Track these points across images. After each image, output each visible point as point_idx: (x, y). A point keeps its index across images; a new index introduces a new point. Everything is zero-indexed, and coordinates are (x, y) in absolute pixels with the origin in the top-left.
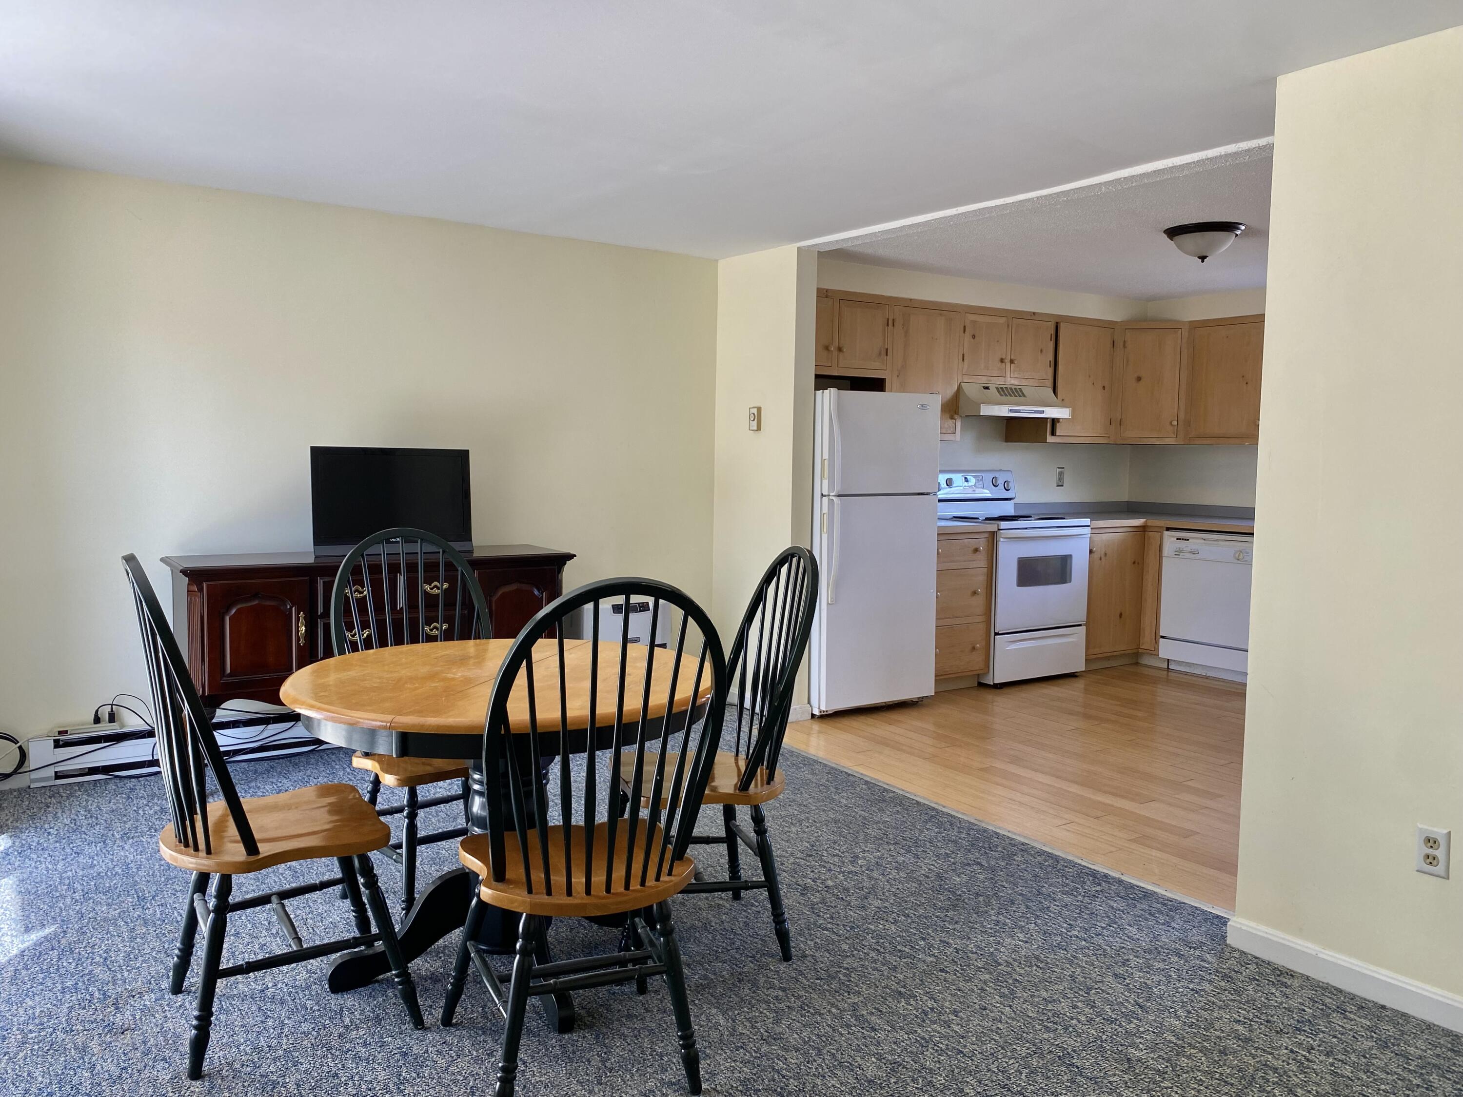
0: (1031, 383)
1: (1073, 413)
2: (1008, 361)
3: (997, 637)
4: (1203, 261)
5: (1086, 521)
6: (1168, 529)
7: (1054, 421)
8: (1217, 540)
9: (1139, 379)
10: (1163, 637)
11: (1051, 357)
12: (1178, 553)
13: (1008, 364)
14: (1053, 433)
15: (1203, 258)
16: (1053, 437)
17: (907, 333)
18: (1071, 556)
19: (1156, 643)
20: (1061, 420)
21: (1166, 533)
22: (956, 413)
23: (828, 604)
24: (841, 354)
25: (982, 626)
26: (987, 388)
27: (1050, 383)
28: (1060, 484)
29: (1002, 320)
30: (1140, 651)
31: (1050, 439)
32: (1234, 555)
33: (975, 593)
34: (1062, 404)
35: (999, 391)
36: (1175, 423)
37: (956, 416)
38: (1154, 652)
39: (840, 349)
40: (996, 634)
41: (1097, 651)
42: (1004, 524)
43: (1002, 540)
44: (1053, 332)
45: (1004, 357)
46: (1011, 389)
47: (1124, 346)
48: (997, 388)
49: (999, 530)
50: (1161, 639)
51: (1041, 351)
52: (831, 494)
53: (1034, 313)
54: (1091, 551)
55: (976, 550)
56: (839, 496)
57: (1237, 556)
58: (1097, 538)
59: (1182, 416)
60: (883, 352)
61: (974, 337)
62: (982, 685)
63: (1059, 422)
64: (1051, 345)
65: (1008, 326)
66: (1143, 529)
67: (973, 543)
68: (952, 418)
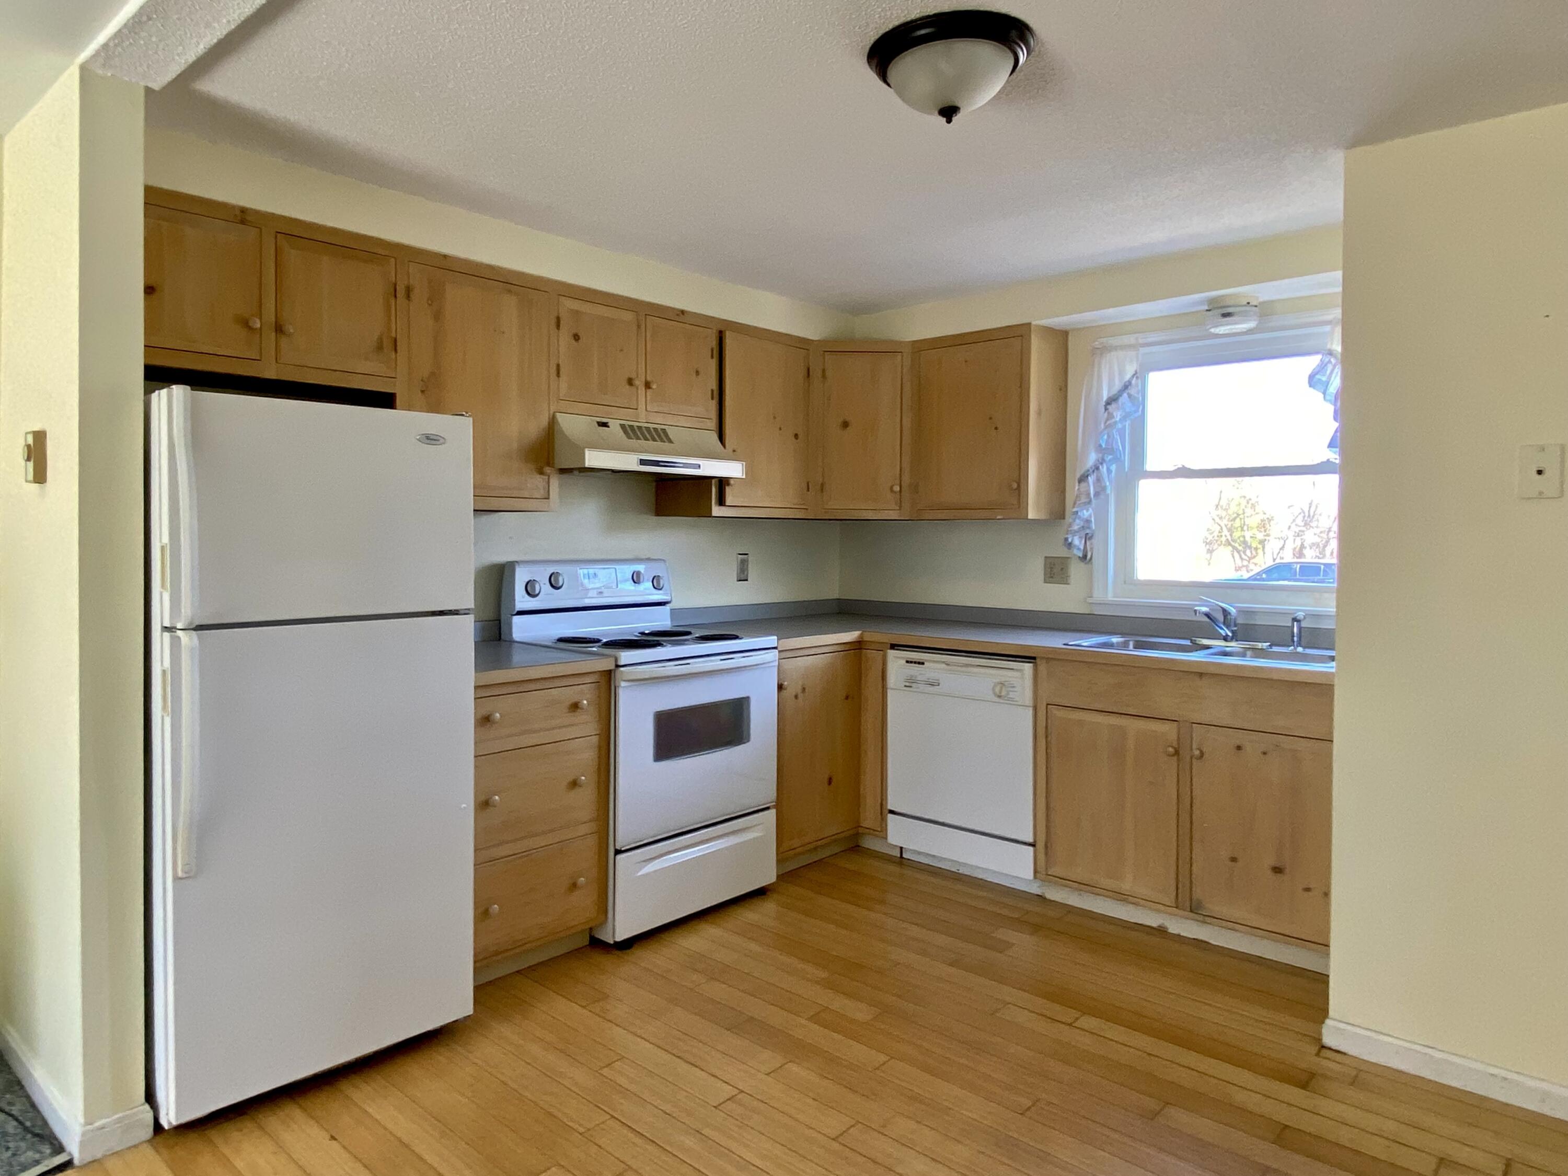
0: (683, 422)
1: (749, 470)
2: (640, 383)
3: (619, 857)
4: (949, 121)
5: (772, 640)
6: (893, 647)
7: (723, 482)
8: (967, 665)
9: (845, 425)
10: (892, 812)
11: (713, 384)
12: (910, 683)
13: (642, 389)
14: (721, 502)
15: (949, 112)
16: (723, 508)
17: (438, 316)
18: (747, 699)
19: (883, 820)
20: (732, 482)
21: (891, 653)
22: (550, 463)
23: (176, 879)
24: (284, 341)
25: (592, 841)
26: (605, 425)
27: (713, 424)
28: (743, 577)
29: (628, 316)
30: (861, 830)
31: (717, 511)
32: (993, 689)
33: (574, 784)
34: (734, 456)
35: (625, 432)
36: (897, 488)
37: (547, 470)
38: (882, 832)
39: (279, 329)
40: (618, 852)
41: (796, 843)
42: (626, 656)
43: (623, 684)
44: (714, 343)
45: (633, 376)
46: (648, 429)
47: (824, 376)
48: (623, 426)
49: (618, 666)
50: (890, 816)
51: (697, 373)
52: (179, 626)
53: (683, 312)
54: (780, 687)
55: (575, 707)
56: (200, 628)
57: (997, 690)
58: (790, 664)
59: (906, 479)
60: (387, 343)
61: (576, 337)
62: (596, 944)
63: (728, 484)
64: (713, 364)
65: (639, 327)
66: (858, 646)
67: (568, 694)
68: (541, 473)
